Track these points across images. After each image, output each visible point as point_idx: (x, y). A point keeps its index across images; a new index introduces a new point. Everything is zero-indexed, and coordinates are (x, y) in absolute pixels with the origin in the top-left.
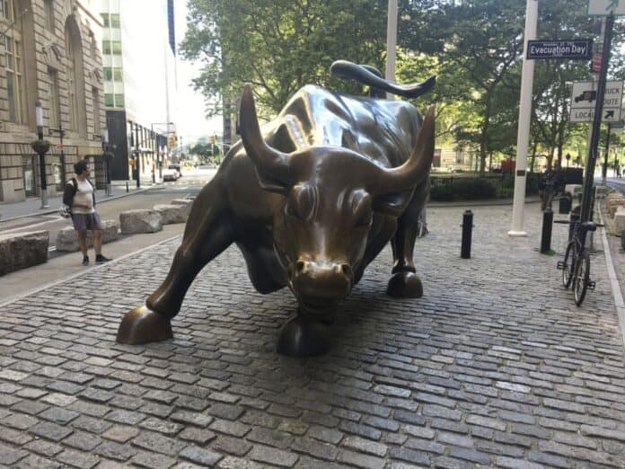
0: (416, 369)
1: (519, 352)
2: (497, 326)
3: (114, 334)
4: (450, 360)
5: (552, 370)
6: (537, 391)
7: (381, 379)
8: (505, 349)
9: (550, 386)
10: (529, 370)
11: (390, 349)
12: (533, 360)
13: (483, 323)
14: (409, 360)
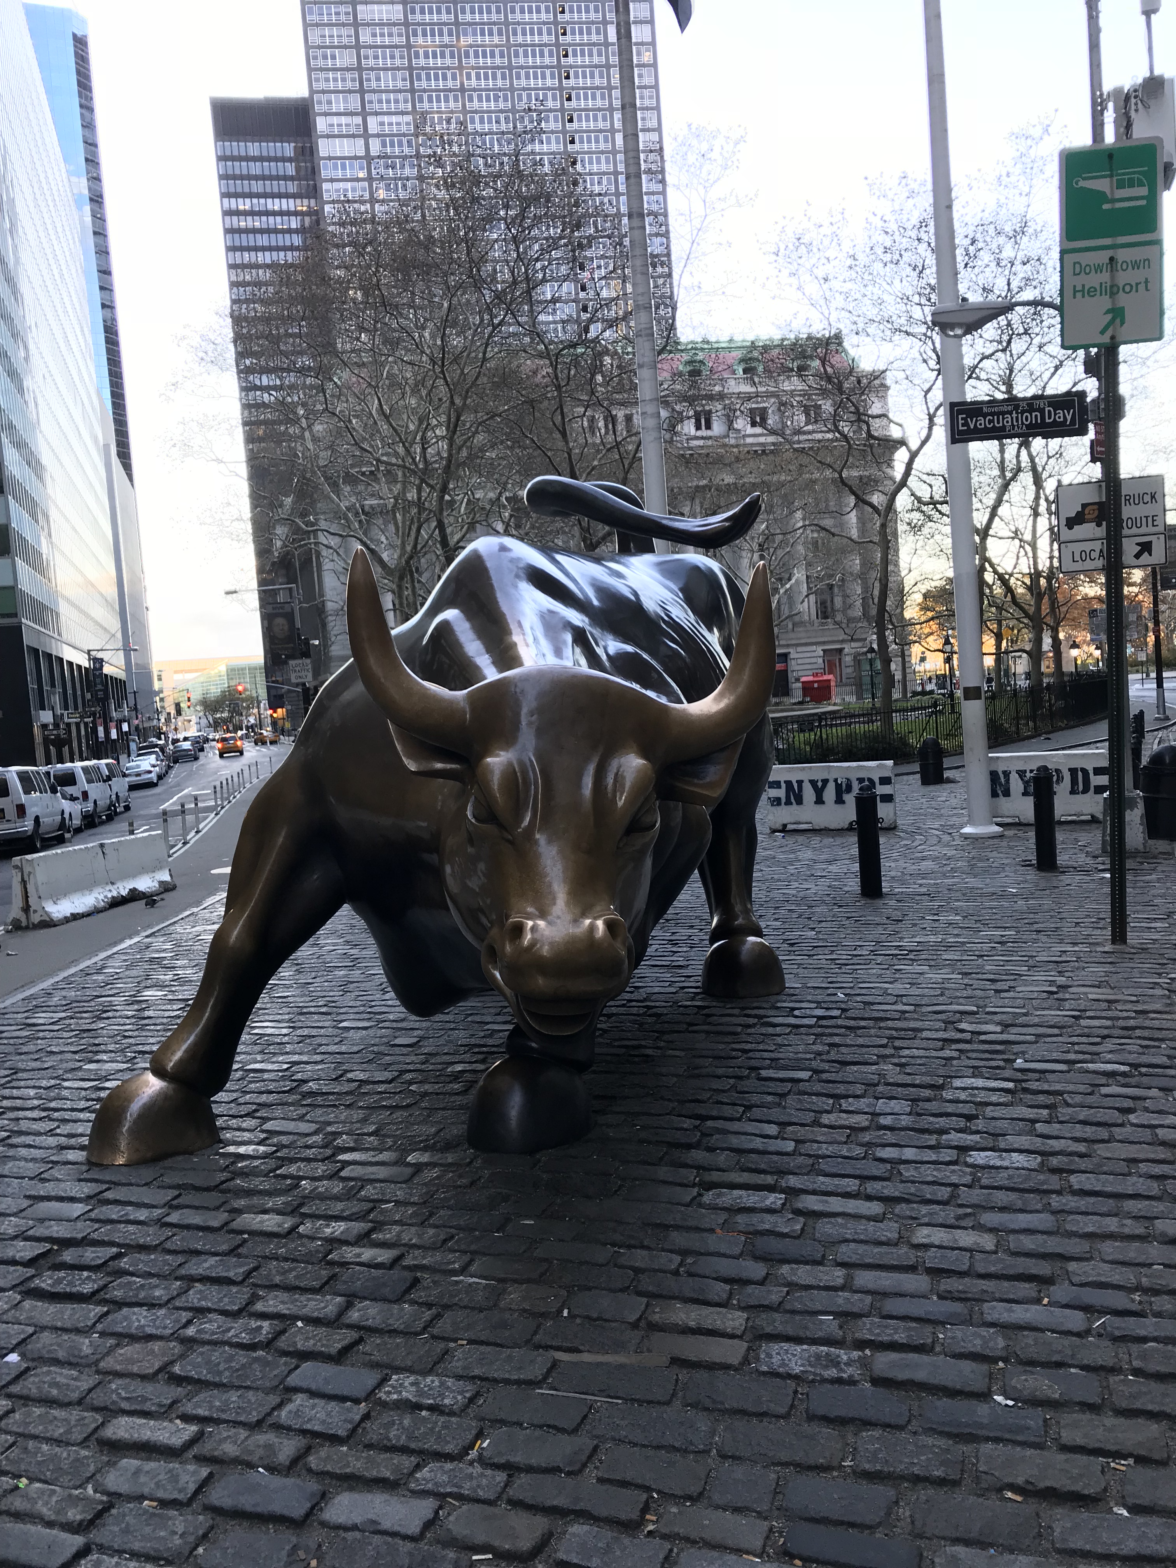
0: (790, 1146)
1: (1011, 1085)
2: (959, 1036)
3: (82, 1148)
4: (862, 1120)
5: (1083, 1114)
6: (1054, 1161)
7: (715, 1176)
8: (980, 1082)
9: (1082, 1148)
10: (1034, 1121)
11: (728, 1111)
12: (1041, 1098)
13: (925, 1034)
14: (773, 1130)
